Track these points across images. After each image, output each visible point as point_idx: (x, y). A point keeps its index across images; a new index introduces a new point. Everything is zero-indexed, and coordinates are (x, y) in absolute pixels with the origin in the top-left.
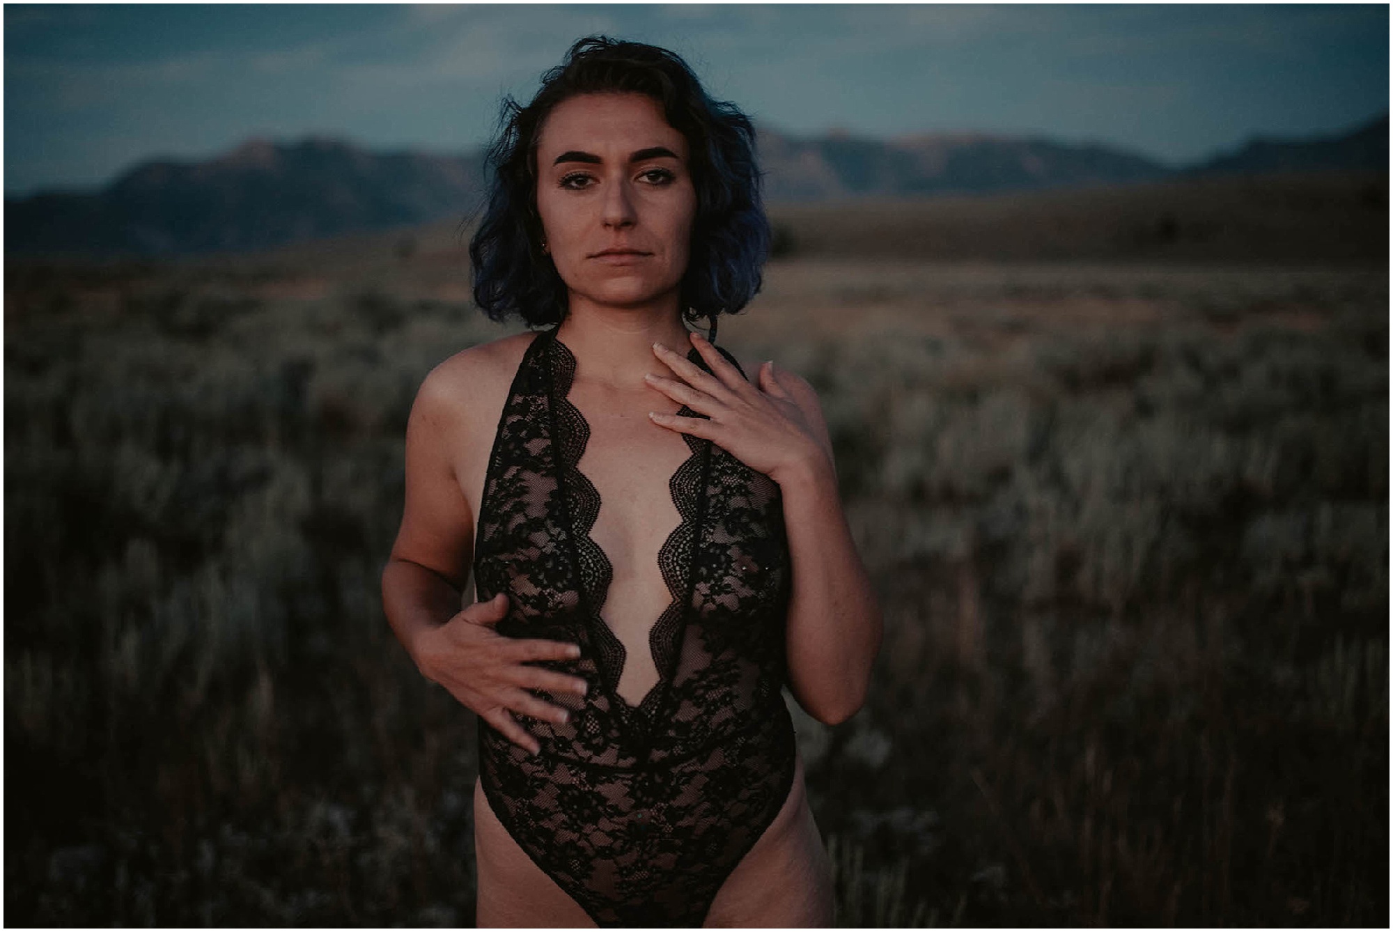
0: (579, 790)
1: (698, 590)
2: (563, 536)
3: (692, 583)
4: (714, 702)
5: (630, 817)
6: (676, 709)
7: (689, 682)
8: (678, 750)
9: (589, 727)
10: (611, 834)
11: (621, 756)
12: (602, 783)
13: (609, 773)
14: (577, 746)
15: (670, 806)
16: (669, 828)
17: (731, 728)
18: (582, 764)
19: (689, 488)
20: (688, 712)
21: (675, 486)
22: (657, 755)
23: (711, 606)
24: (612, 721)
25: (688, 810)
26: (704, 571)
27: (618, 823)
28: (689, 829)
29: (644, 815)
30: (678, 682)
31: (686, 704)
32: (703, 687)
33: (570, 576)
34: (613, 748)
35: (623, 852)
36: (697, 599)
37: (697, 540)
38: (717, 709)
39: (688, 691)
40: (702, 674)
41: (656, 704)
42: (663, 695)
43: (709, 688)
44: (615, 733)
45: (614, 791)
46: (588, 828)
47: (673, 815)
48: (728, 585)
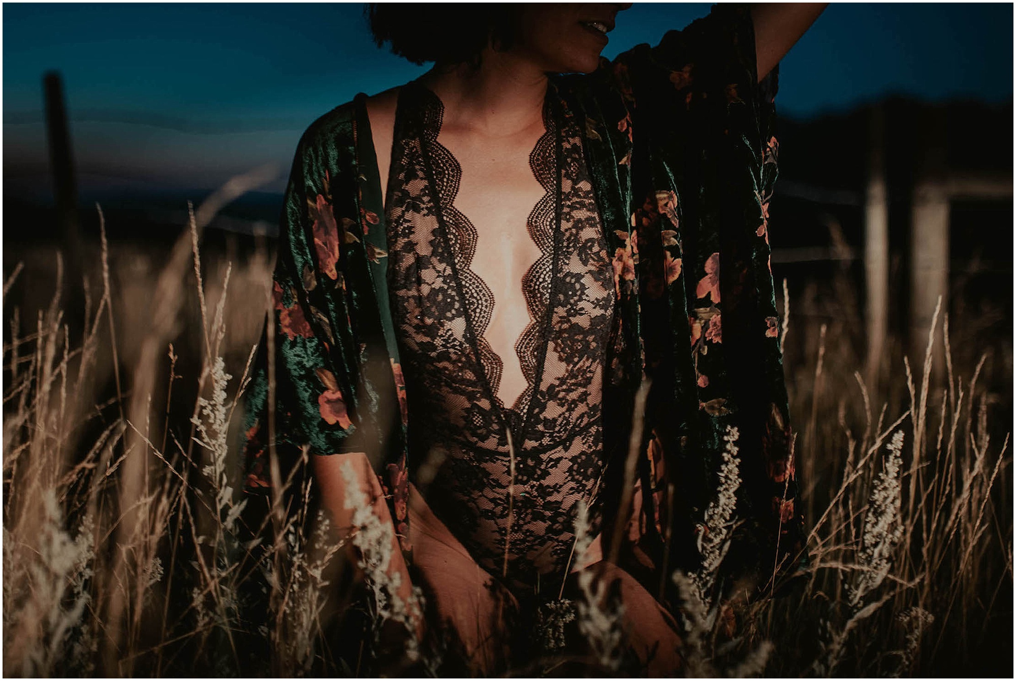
1: (556, 313)
4: (574, 401)
6: (543, 408)
7: (552, 387)
8: (546, 441)
9: (475, 421)
17: (586, 420)
20: (553, 411)
24: (494, 418)
26: (561, 297)
31: (551, 404)
32: (564, 390)
33: (457, 305)
34: (495, 437)
38: (576, 406)
39: (552, 393)
40: (562, 381)
41: (527, 404)
43: (569, 391)
48: (582, 309)
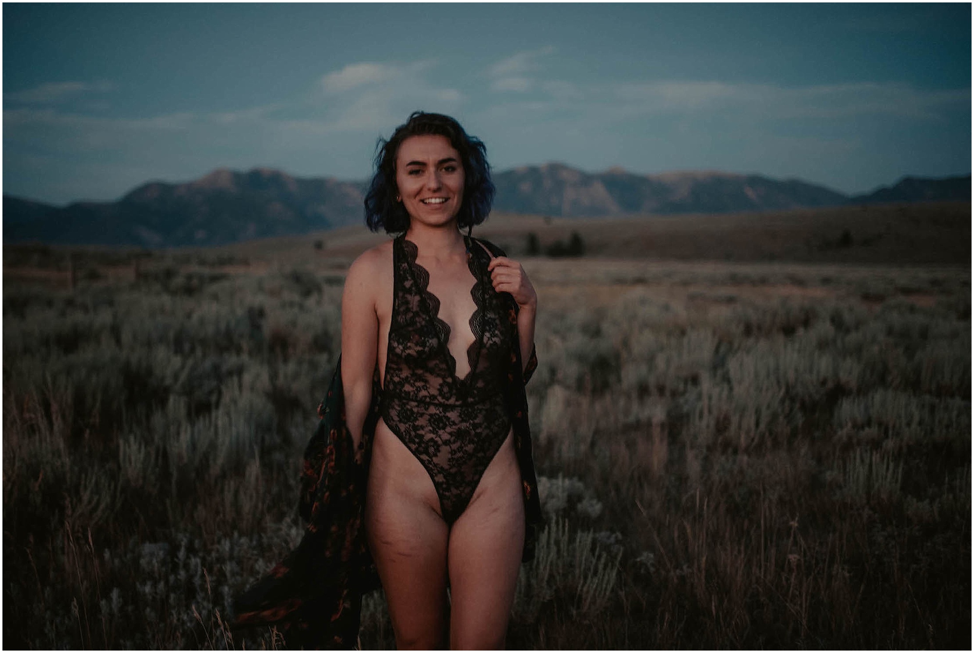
0: (439, 416)
2: (427, 318)
3: (483, 332)
5: (458, 426)
10: (450, 434)
11: (457, 400)
12: (449, 412)
13: (452, 407)
14: (440, 398)
15: (474, 423)
16: (473, 432)
18: (440, 405)
19: (479, 295)
21: (473, 293)
22: (470, 400)
23: (491, 342)
25: (480, 425)
27: (454, 429)
28: (481, 433)
29: (464, 425)
30: (478, 371)
35: (454, 442)
36: (485, 340)
37: (484, 316)
42: (472, 376)
44: (454, 391)
45: (453, 415)
46: (441, 432)
47: (475, 426)
